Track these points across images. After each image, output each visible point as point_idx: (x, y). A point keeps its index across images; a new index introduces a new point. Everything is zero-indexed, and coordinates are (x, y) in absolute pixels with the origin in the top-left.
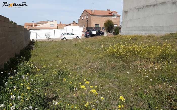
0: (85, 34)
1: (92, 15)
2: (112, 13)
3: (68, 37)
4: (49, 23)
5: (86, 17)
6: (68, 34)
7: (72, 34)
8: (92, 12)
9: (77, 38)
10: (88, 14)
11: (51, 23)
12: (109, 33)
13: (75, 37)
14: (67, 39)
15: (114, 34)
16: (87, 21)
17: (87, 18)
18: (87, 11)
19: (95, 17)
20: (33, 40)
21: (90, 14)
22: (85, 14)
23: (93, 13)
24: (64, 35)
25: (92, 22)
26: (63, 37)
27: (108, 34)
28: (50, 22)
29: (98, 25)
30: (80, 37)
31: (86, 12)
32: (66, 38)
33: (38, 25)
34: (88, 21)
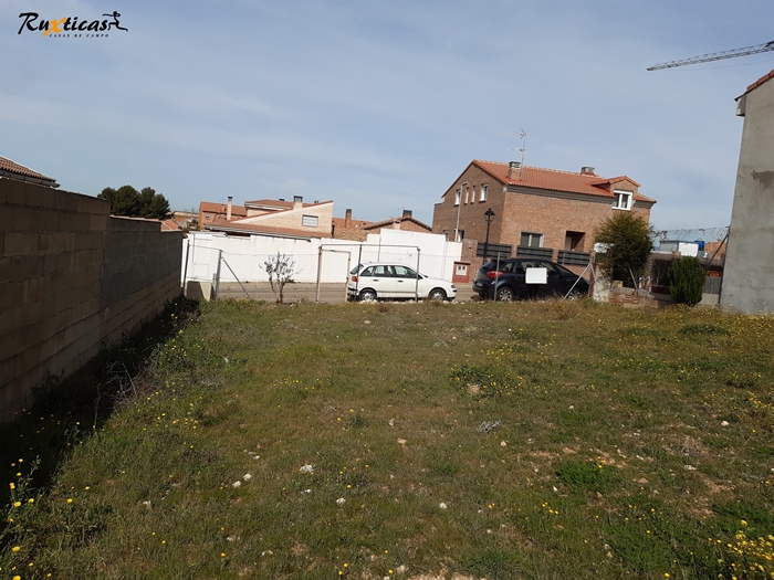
0: (481, 281)
1: (513, 188)
2: (612, 187)
3: (386, 286)
4: (298, 209)
5: (478, 196)
6: (391, 272)
7: (410, 274)
8: (510, 171)
9: (436, 295)
10: (487, 179)
11: (308, 211)
12: (620, 285)
13: (424, 288)
14: (379, 295)
15: (660, 296)
16: (490, 213)
17: (482, 199)
18: (488, 169)
19: (523, 196)
20: (194, 286)
21: (503, 184)
22: (475, 183)
23: (515, 179)
24: (366, 273)
25: (507, 219)
26: (364, 282)
27: (616, 294)
28: (305, 206)
29: (534, 235)
30: (450, 294)
31: (478, 173)
32: (373, 291)
33: (250, 213)
34: (493, 214)
